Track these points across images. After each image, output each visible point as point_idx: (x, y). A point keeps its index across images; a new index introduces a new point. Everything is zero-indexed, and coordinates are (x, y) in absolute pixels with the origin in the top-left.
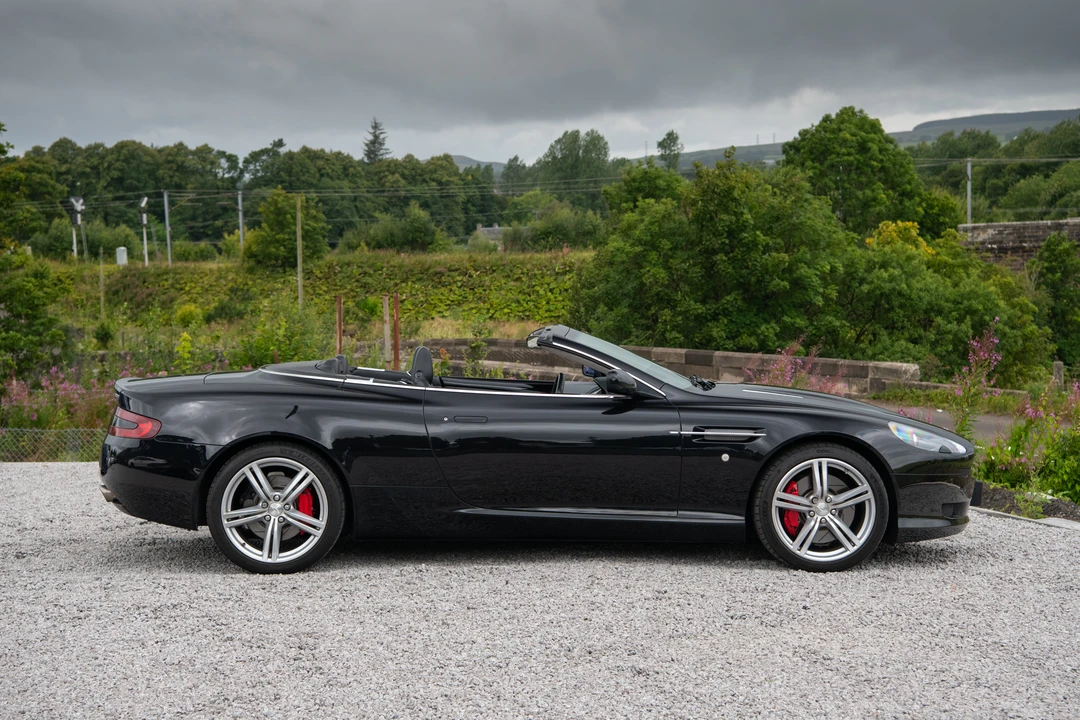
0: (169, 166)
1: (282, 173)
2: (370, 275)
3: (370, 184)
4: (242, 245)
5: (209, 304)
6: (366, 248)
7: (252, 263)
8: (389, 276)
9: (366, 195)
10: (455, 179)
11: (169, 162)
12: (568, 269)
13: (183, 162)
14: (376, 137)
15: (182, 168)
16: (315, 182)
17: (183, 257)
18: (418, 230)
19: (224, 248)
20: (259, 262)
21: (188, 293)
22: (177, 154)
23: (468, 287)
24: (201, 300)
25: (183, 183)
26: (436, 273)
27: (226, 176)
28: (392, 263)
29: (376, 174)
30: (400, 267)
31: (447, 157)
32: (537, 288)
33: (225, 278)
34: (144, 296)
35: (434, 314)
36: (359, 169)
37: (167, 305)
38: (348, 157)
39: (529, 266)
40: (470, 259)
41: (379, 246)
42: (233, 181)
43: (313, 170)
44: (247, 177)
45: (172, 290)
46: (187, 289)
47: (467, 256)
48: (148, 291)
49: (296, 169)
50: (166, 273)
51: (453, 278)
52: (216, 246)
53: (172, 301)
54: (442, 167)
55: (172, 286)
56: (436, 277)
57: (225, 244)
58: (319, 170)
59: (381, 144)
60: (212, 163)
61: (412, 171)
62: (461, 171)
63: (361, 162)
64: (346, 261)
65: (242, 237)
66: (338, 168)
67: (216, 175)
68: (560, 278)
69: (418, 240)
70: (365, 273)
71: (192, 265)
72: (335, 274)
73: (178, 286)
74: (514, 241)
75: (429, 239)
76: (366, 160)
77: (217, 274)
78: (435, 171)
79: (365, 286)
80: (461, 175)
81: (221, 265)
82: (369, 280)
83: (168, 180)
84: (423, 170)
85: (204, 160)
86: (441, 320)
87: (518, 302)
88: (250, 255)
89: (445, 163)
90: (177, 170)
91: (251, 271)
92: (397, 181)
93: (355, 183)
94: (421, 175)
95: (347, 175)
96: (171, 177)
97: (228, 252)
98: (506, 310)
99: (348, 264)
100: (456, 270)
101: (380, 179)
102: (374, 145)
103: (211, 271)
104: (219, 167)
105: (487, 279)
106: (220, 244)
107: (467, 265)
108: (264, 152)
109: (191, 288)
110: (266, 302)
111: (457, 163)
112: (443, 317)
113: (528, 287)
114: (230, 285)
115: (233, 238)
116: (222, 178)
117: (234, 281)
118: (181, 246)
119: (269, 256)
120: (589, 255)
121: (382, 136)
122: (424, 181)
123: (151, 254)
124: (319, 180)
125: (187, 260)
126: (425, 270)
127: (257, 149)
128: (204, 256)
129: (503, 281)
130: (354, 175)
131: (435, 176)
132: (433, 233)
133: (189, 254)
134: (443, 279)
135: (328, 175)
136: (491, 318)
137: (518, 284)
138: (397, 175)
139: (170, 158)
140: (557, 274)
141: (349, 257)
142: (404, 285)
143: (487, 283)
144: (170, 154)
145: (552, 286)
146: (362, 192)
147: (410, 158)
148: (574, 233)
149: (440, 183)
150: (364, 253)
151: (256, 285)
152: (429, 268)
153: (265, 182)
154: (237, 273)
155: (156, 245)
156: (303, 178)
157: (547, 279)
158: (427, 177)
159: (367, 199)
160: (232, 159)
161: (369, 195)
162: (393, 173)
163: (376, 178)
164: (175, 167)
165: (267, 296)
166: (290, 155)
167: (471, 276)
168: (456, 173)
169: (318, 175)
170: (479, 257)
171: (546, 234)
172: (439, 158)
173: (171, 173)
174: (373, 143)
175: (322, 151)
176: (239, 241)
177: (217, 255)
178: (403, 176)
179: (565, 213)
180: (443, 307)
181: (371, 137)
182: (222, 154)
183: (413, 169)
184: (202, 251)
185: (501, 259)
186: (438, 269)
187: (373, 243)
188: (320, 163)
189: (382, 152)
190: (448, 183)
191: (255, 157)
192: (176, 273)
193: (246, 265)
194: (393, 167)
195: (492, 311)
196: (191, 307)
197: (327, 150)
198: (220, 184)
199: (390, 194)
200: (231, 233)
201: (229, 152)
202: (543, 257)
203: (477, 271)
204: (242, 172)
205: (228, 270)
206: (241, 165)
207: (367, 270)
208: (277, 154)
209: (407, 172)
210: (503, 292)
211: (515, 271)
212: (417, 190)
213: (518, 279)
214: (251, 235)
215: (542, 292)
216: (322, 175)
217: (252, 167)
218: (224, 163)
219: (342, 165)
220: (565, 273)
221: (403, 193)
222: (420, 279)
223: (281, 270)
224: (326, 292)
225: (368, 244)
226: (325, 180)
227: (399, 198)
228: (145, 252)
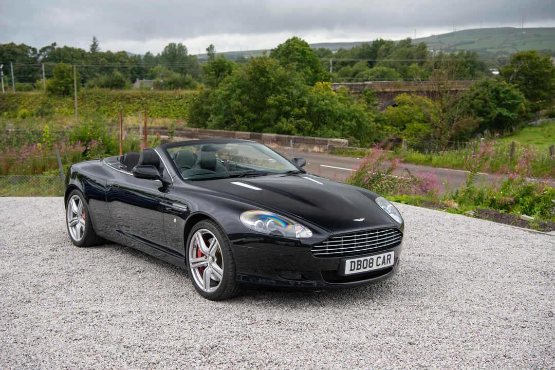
0: (8, 52)
1: (56, 56)
2: (100, 99)
3: (93, 61)
4: (45, 86)
5: (32, 109)
6: (98, 88)
7: (50, 92)
8: (108, 99)
9: (91, 66)
10: (127, 61)
11: (8, 50)
12: (181, 98)
13: (14, 50)
14: (95, 43)
15: (14, 53)
16: (70, 60)
17: (20, 89)
18: (118, 81)
19: (36, 86)
20: (53, 92)
21: (23, 104)
22: (11, 47)
23: (141, 104)
24: (28, 107)
25: (15, 59)
26: (127, 98)
27: (32, 57)
28: (109, 94)
29: (95, 58)
30: (113, 96)
31: (124, 52)
32: (169, 105)
33: (39, 99)
34: (4, 105)
35: (127, 114)
36: (89, 55)
37: (14, 109)
38: (83, 51)
39: (165, 96)
40: (141, 93)
41: (102, 87)
42: (35, 59)
43: (69, 56)
44: (41, 57)
45: (16, 103)
46: (22, 103)
47: (140, 92)
48: (6, 104)
49: (62, 55)
50: (13, 96)
51: (134, 100)
52: (33, 85)
53: (16, 107)
54: (122, 56)
55: (16, 101)
56: (128, 100)
57: (37, 85)
58: (72, 55)
59: (97, 46)
60: (27, 52)
61: (110, 57)
62: (129, 57)
63: (89, 53)
64: (90, 92)
65: (44, 82)
66: (80, 54)
67: (28, 56)
68: (178, 101)
69: (118, 84)
70: (98, 98)
71: (24, 93)
72: (85, 98)
73: (19, 102)
74: (158, 86)
75: (123, 84)
76: (91, 52)
77: (35, 97)
78: (119, 57)
79: (98, 103)
80: (129, 59)
81: (37, 93)
82: (100, 101)
83: (8, 58)
84: (114, 57)
85: (23, 50)
86: (130, 117)
87: (161, 110)
88: (49, 89)
89: (123, 54)
90: (11, 54)
91: (50, 96)
92: (104, 61)
93: (87, 61)
94: (113, 59)
95: (83, 58)
96: (9, 57)
97: (39, 88)
98: (157, 114)
99: (91, 94)
100: (136, 97)
101: (97, 60)
102: (94, 46)
103: (33, 95)
104: (29, 53)
105: (148, 101)
106: (35, 85)
107: (140, 95)
108: (48, 47)
109: (24, 102)
110: (57, 109)
111: (128, 54)
112: (131, 116)
113: (165, 104)
114: (41, 102)
115: (41, 82)
116: (31, 58)
117: (43, 100)
118: (18, 85)
119: (57, 90)
120: (189, 92)
121: (97, 43)
122: (115, 61)
123: (5, 88)
124: (72, 59)
125: (21, 91)
126: (123, 97)
127: (45, 46)
128: (29, 89)
129: (155, 102)
130: (86, 58)
131: (119, 59)
132: (124, 82)
133: (22, 88)
134: (130, 101)
135: (75, 58)
136: (150, 116)
137: (161, 103)
138: (104, 59)
139: (8, 49)
140: (177, 99)
141: (91, 91)
142: (114, 103)
143: (149, 102)
144: (8, 47)
145: (175, 104)
146: (90, 65)
147: (109, 52)
148: (181, 83)
149: (121, 62)
150: (97, 90)
151: (52, 101)
152: (124, 96)
153: (50, 60)
154: (44, 97)
155: (7, 85)
156: (65, 58)
157: (172, 101)
158: (116, 59)
159: (92, 68)
160: (34, 50)
161: (93, 66)
162: (102, 57)
163: (96, 59)
164: (10, 52)
165: (57, 107)
166: (59, 49)
167: (142, 100)
168: (128, 58)
169: (71, 58)
170: (145, 92)
171: (170, 83)
172: (121, 52)
173: (9, 55)
174: (94, 45)
175: (73, 48)
176: (43, 83)
177: (33, 89)
178: (106, 59)
179: (177, 76)
180: (130, 112)
181: (92, 43)
182: (30, 48)
183: (110, 56)
184: (27, 87)
185: (154, 93)
186: (128, 96)
187: (100, 86)
188: (72, 53)
189: (97, 49)
190: (125, 62)
191: (44, 49)
192: (18, 96)
193: (47, 93)
194: (103, 55)
195: (151, 114)
196: (25, 110)
197: (75, 48)
198: (30, 60)
199: (101, 66)
200: (40, 80)
201: (33, 47)
202: (170, 92)
203: (144, 97)
204: (39, 55)
205: (40, 95)
206: (38, 52)
207: (98, 96)
208: (54, 49)
209: (108, 57)
210: (155, 106)
211: (159, 98)
212: (112, 64)
213: (161, 101)
214: (49, 81)
215: (171, 107)
216: (73, 58)
217: (43, 53)
218: (31, 51)
219: (81, 54)
220: (179, 99)
221: (106, 66)
222: (121, 101)
223: (62, 96)
224: (82, 105)
225: (98, 86)
226: (74, 60)
227: (105, 67)
228: (3, 87)
